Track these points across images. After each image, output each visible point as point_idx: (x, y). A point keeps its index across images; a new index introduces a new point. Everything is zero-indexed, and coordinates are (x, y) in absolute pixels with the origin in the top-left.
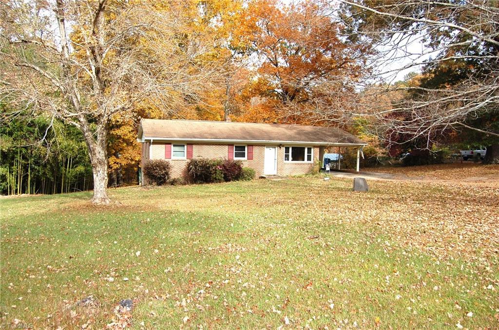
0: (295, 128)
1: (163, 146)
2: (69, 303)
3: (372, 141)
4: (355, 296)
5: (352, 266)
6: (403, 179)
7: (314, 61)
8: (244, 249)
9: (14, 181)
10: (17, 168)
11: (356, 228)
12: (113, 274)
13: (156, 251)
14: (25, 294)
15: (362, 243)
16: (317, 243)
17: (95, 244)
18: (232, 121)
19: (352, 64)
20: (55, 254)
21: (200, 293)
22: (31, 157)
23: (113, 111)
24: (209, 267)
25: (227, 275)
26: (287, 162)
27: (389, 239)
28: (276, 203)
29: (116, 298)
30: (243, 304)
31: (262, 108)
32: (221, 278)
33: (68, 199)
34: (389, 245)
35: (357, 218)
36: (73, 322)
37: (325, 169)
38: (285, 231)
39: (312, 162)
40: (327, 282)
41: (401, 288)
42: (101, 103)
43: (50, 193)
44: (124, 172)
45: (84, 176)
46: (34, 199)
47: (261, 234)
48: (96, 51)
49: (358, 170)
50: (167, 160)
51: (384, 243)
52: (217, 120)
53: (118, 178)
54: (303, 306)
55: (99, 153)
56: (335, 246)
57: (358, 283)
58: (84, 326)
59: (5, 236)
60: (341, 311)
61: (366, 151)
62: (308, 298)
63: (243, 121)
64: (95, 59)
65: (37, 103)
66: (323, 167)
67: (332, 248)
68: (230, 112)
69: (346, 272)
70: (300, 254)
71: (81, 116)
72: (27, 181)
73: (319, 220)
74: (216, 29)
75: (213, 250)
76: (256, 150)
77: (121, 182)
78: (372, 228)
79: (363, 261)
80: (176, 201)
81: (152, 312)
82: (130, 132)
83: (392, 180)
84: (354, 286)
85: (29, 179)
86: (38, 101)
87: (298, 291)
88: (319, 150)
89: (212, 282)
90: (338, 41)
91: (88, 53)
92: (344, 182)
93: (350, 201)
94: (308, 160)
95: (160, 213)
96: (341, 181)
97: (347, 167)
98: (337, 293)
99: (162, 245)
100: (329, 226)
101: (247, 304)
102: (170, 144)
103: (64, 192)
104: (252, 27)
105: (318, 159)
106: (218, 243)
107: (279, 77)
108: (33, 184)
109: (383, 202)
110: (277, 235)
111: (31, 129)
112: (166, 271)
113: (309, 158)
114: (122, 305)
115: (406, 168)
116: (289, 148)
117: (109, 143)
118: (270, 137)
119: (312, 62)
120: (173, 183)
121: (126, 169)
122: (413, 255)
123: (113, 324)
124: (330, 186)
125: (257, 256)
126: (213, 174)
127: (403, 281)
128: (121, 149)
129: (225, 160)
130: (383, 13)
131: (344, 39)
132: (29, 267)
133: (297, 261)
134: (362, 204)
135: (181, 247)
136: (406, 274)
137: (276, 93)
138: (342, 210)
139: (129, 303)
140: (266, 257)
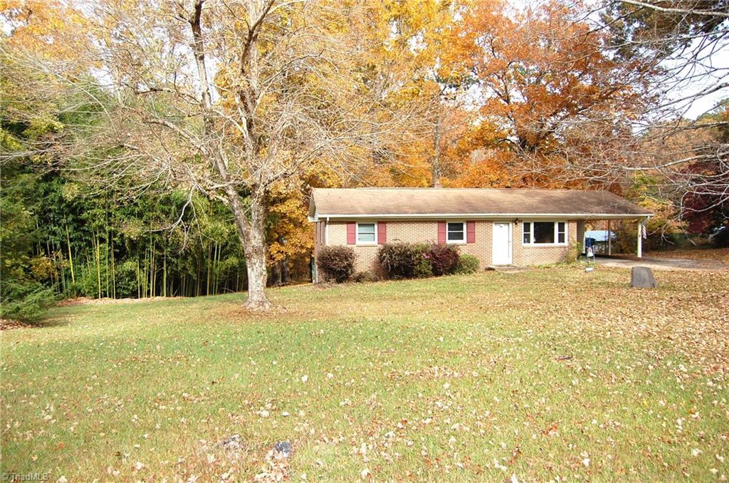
0: (538, 194)
1: (345, 226)
2: (207, 444)
3: (663, 210)
4: (625, 448)
5: (622, 401)
6: (713, 268)
7: (566, 91)
8: (456, 374)
9: (145, 279)
10: (150, 262)
11: (633, 344)
12: (269, 406)
13: (330, 375)
14: (153, 430)
15: (641, 367)
16: (569, 366)
17: (247, 365)
18: (444, 187)
19: (625, 92)
20: (193, 377)
21: (388, 437)
22: (167, 246)
23: (272, 178)
24: (404, 399)
25: (430, 412)
26: (527, 245)
27: (686, 362)
28: (508, 307)
29: (270, 439)
30: (449, 453)
31: (488, 166)
32: (420, 416)
33: (215, 303)
34: (685, 370)
35: (636, 329)
36: (210, 469)
37: (585, 255)
38: (520, 348)
39: (566, 244)
40: (580, 425)
41: (702, 438)
42: (256, 168)
43: (193, 295)
44: (291, 265)
45: (236, 271)
46: (170, 303)
47: (484, 353)
48: (247, 97)
49: (640, 254)
50: (349, 246)
51: (678, 368)
52: (422, 186)
53: (283, 273)
54: (542, 460)
55: (255, 238)
56: (596, 372)
57: (630, 428)
58: (225, 476)
59: (131, 352)
60: (600, 470)
61: (654, 224)
62: (550, 449)
63: (460, 187)
64: (246, 108)
65: (170, 172)
66: (584, 252)
67: (591, 374)
68: (440, 173)
69: (612, 411)
70: (540, 383)
71: (230, 187)
72: (162, 280)
73: (575, 332)
74: (416, 55)
75: (411, 374)
76: (479, 228)
77: (288, 279)
78: (658, 344)
79: (640, 395)
80: (362, 305)
81: (318, 460)
82: (298, 208)
83: (696, 270)
84: (624, 433)
85: (165, 276)
86: (172, 170)
87: (534, 438)
88: (576, 226)
89: (406, 421)
90: (602, 58)
91: (237, 100)
92: (617, 275)
93: (625, 303)
94: (559, 242)
95: (338, 322)
96: (613, 272)
97: (622, 251)
98: (596, 442)
99: (338, 366)
100: (590, 340)
101: (456, 454)
102: (354, 223)
103: (211, 293)
104: (469, 47)
105: (576, 240)
106: (419, 365)
107: (512, 119)
108: (170, 283)
109: (680, 304)
110: (508, 354)
111: (166, 208)
112: (342, 403)
113: (561, 239)
114: (277, 450)
115: (720, 250)
116: (529, 224)
117: (270, 224)
118: (501, 208)
119: (563, 93)
120: (359, 279)
121: (294, 261)
122: (725, 387)
123: (263, 475)
124: (595, 280)
125: (475, 385)
126: (416, 265)
127: (705, 427)
128: (287, 232)
129: (434, 244)
130: (670, 9)
131: (611, 55)
132: (159, 394)
133: (536, 393)
134: (645, 308)
135: (365, 370)
136: (711, 416)
137: (509, 142)
138: (612, 316)
139: (286, 447)
140: (488, 387)
